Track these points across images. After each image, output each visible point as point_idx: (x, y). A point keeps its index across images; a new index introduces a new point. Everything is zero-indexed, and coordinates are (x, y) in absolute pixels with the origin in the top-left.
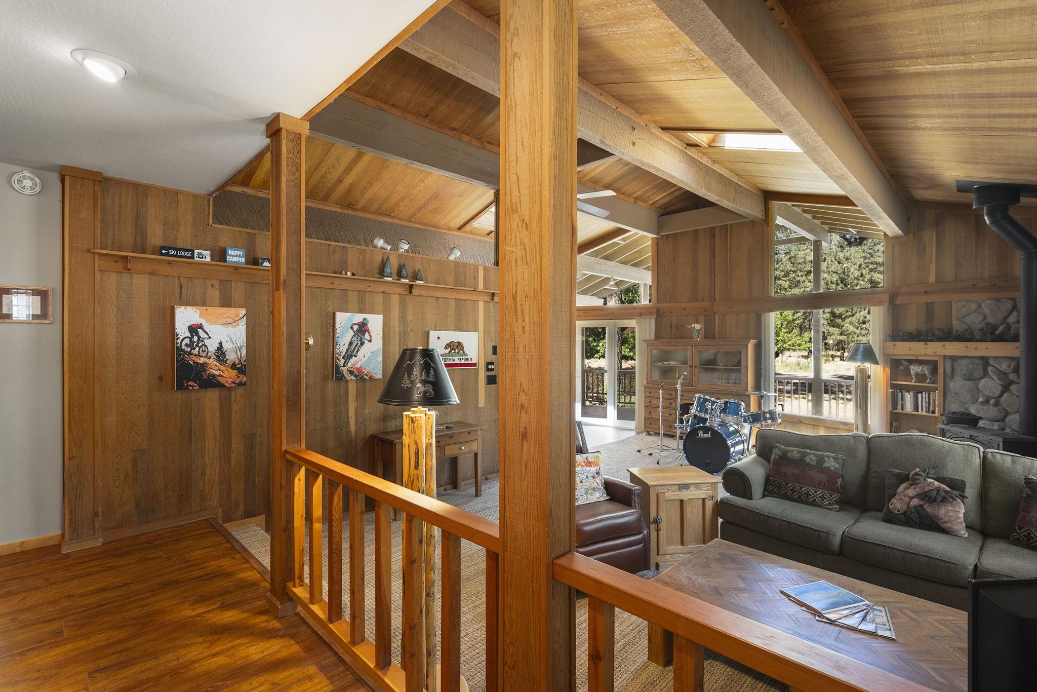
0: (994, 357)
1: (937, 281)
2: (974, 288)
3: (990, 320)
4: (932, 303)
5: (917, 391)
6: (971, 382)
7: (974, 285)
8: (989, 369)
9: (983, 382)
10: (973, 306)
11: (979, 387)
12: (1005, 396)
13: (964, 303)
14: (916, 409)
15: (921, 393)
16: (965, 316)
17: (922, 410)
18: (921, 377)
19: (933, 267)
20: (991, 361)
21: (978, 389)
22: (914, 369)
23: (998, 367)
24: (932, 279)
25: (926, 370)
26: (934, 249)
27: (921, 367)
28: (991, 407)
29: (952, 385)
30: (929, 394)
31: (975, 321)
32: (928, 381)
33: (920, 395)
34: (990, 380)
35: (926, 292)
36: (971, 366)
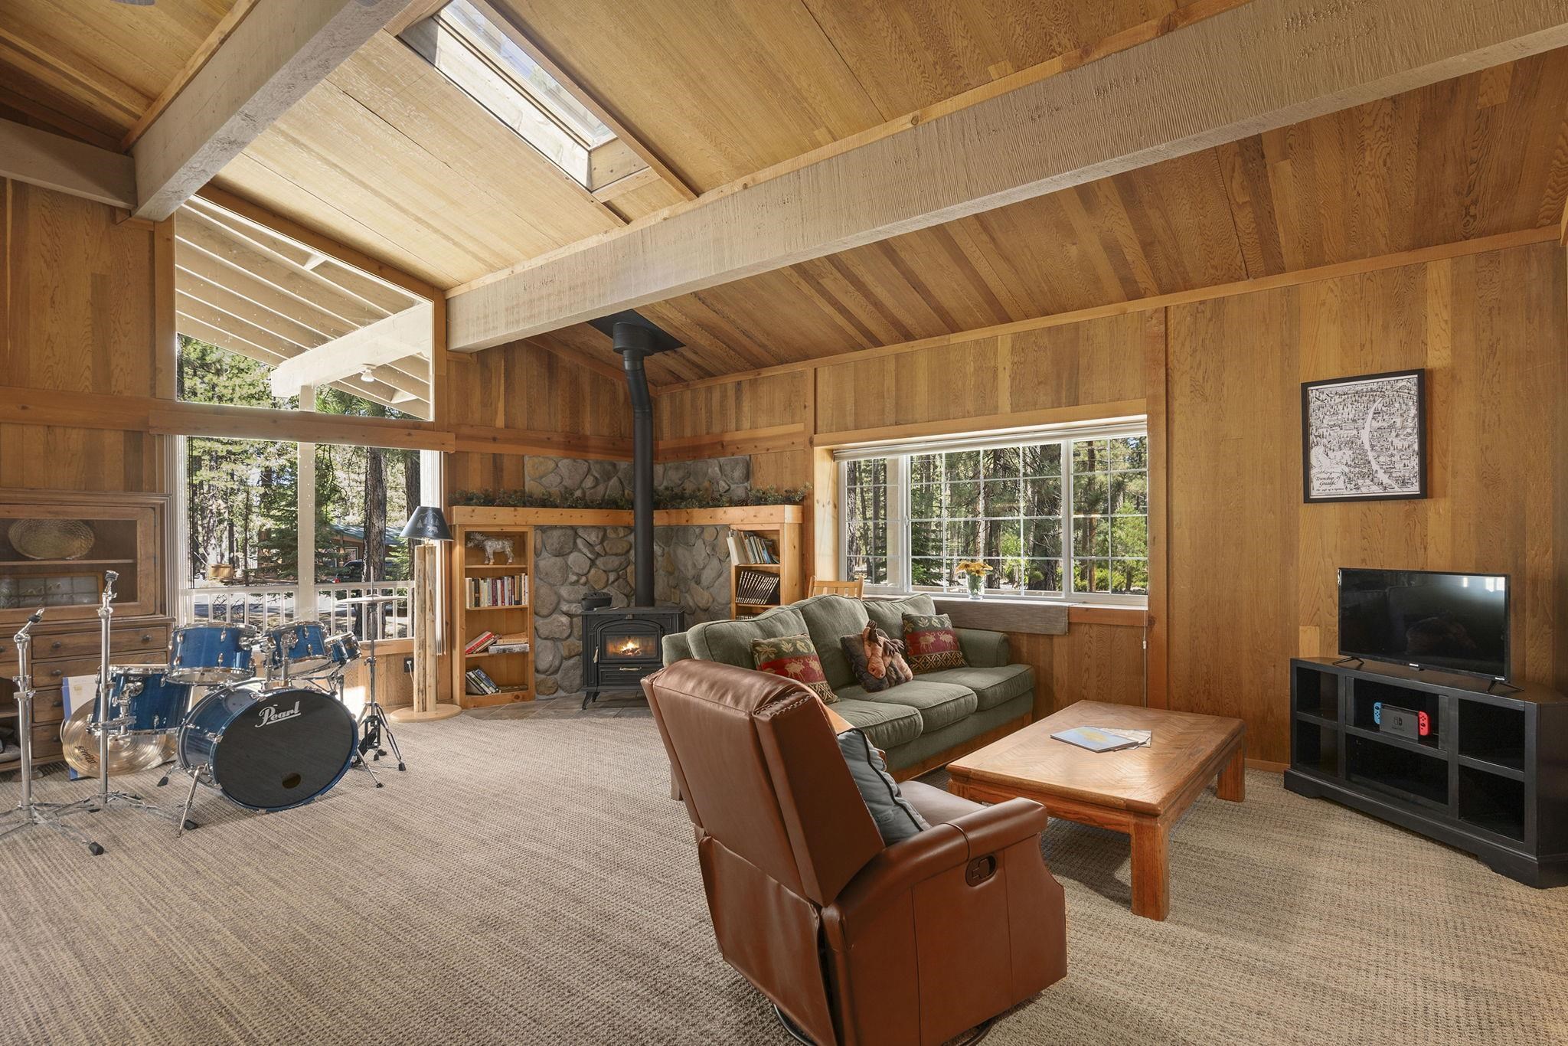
0: (583, 527)
1: (506, 427)
2: (547, 443)
3: (567, 482)
4: (500, 455)
5: (497, 576)
6: (561, 558)
7: (549, 439)
8: (579, 541)
9: (572, 558)
10: (552, 465)
11: (569, 563)
12: (593, 571)
13: (541, 459)
14: (495, 602)
15: (501, 578)
16: (541, 478)
17: (503, 602)
18: (500, 556)
19: (501, 405)
20: (580, 532)
21: (567, 565)
22: (491, 546)
23: (588, 539)
24: (500, 422)
25: (507, 546)
26: (503, 382)
27: (500, 543)
28: (581, 587)
29: (542, 563)
30: (513, 578)
31: (552, 484)
32: (510, 561)
33: (499, 582)
34: (580, 554)
35: (494, 439)
36: (562, 538)
